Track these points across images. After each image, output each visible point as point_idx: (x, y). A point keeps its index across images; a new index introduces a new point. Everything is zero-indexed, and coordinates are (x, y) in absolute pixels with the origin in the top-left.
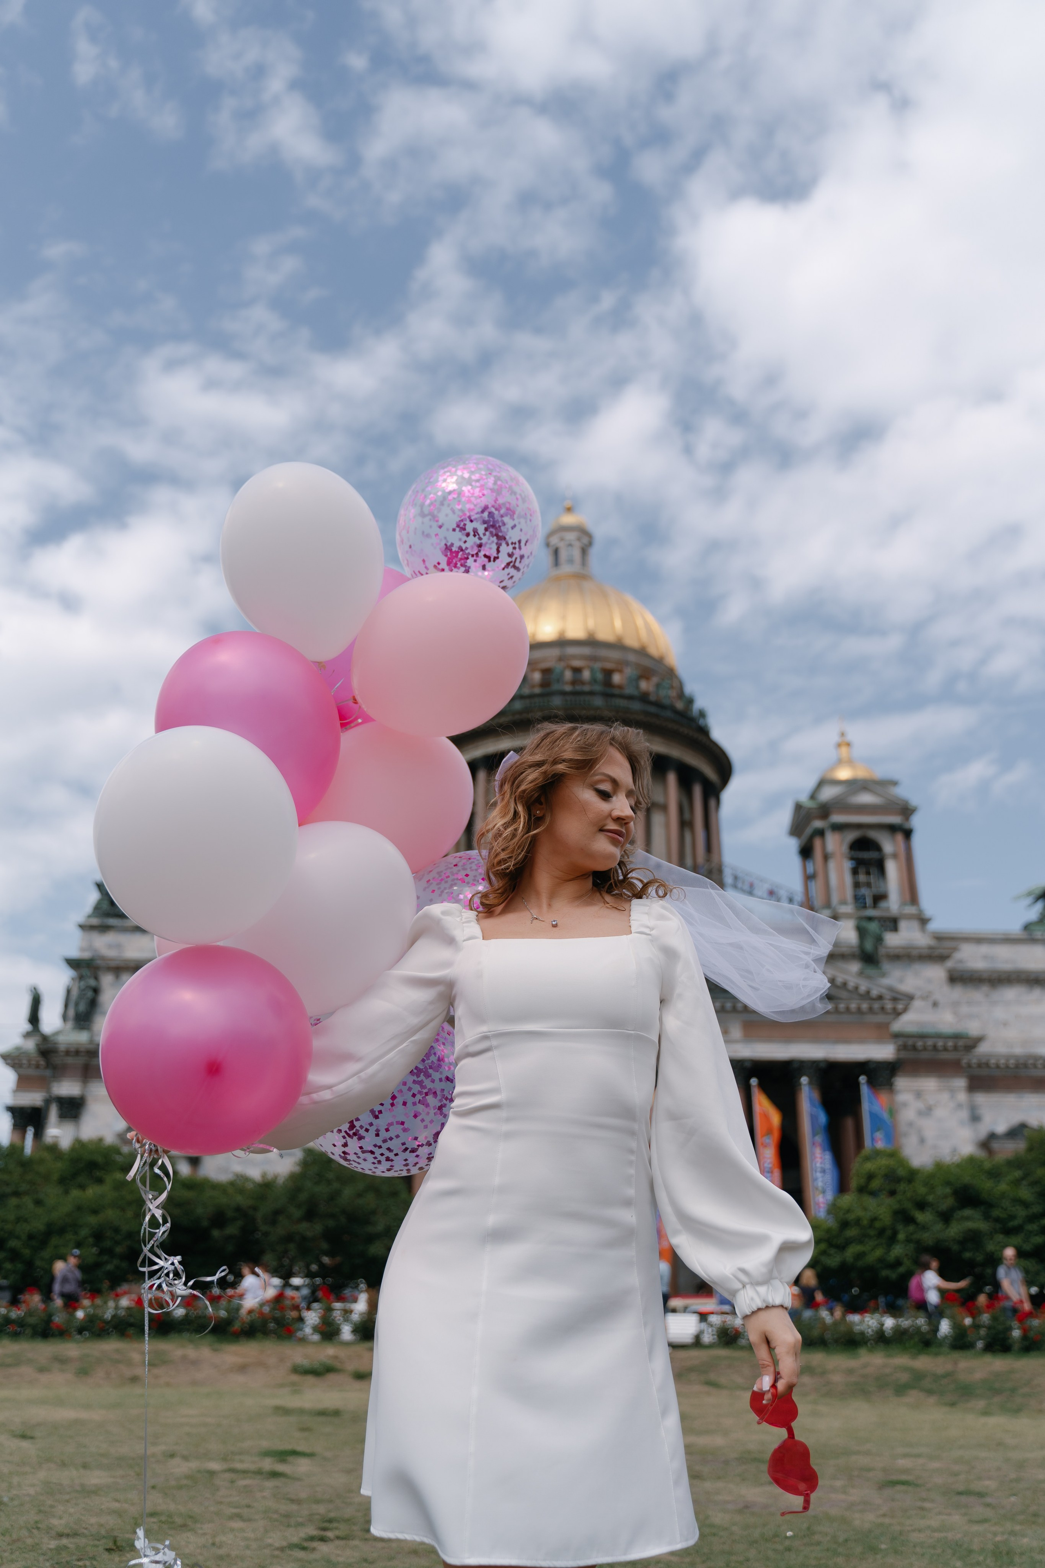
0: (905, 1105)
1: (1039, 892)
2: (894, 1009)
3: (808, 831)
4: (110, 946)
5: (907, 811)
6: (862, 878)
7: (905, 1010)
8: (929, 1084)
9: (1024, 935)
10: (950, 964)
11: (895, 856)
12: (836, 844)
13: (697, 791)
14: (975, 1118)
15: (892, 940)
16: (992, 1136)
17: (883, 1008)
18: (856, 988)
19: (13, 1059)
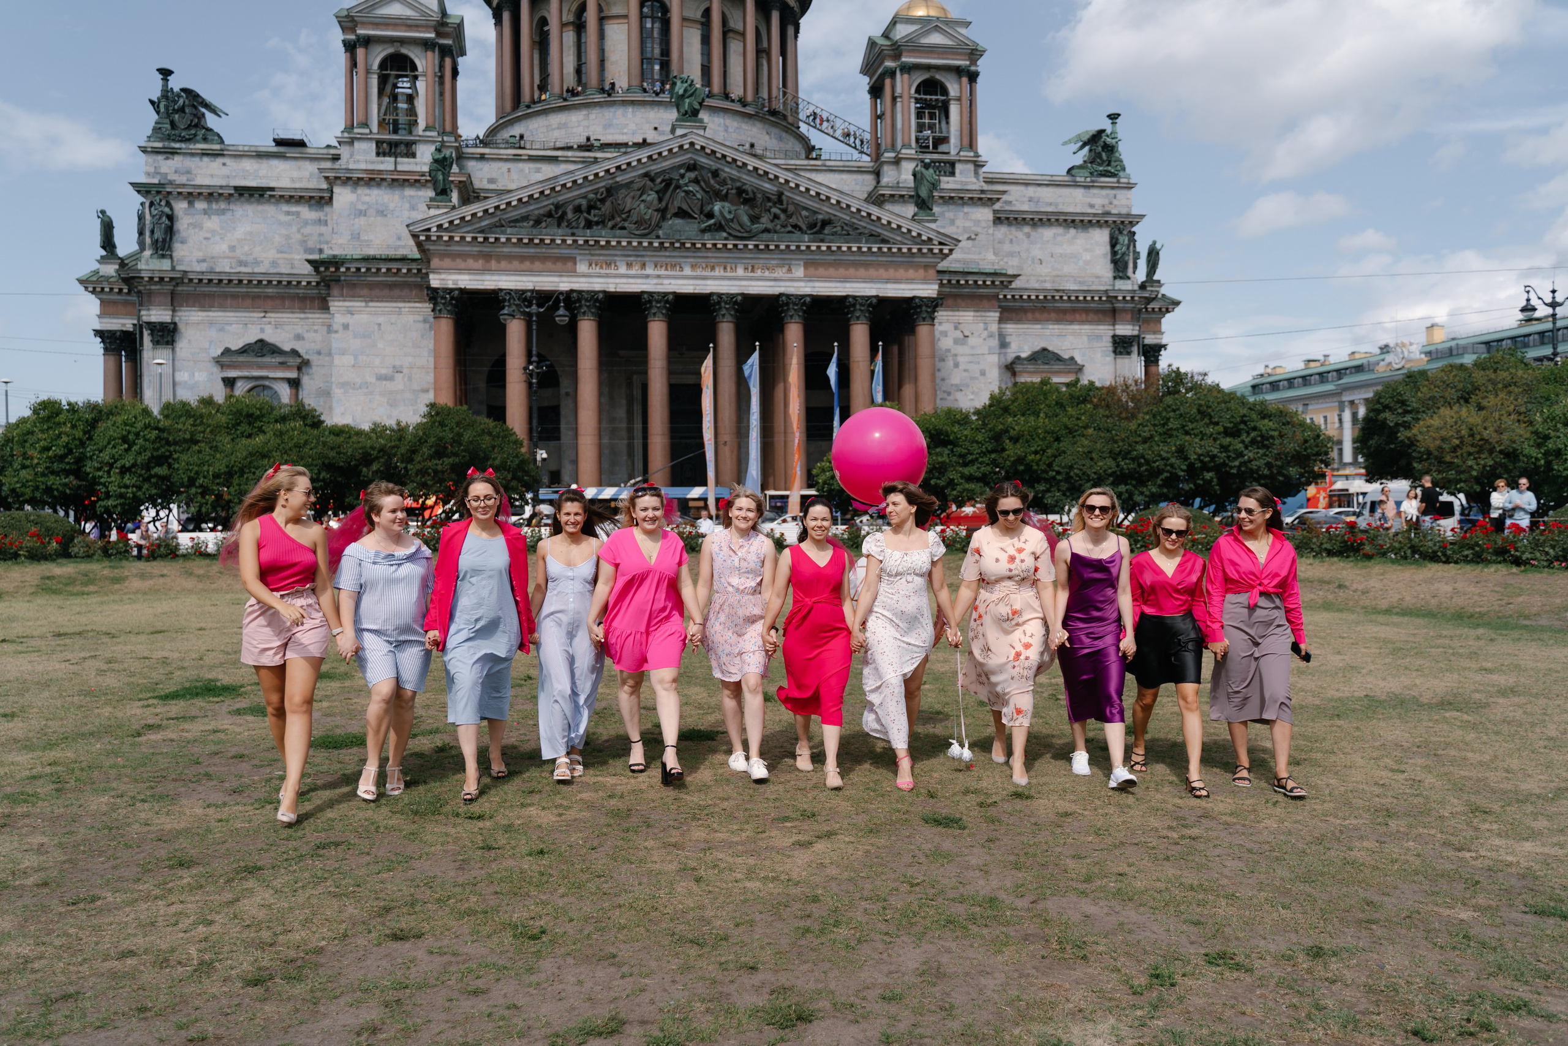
0: (945, 334)
1: (1086, 138)
2: (941, 250)
3: (880, 71)
4: (176, 172)
5: (975, 53)
6: (927, 121)
7: (951, 251)
8: (967, 317)
9: (1067, 178)
10: (997, 206)
11: (959, 99)
12: (905, 86)
13: (775, 17)
14: (1004, 345)
15: (948, 183)
16: (1018, 358)
17: (931, 250)
18: (909, 231)
19: (92, 284)
